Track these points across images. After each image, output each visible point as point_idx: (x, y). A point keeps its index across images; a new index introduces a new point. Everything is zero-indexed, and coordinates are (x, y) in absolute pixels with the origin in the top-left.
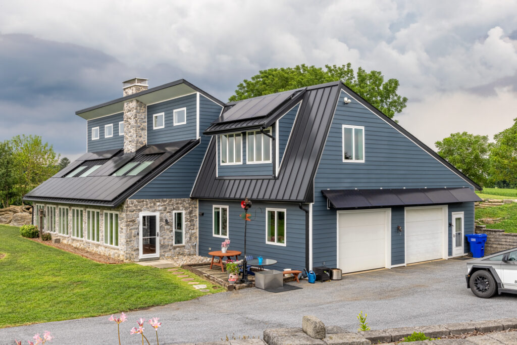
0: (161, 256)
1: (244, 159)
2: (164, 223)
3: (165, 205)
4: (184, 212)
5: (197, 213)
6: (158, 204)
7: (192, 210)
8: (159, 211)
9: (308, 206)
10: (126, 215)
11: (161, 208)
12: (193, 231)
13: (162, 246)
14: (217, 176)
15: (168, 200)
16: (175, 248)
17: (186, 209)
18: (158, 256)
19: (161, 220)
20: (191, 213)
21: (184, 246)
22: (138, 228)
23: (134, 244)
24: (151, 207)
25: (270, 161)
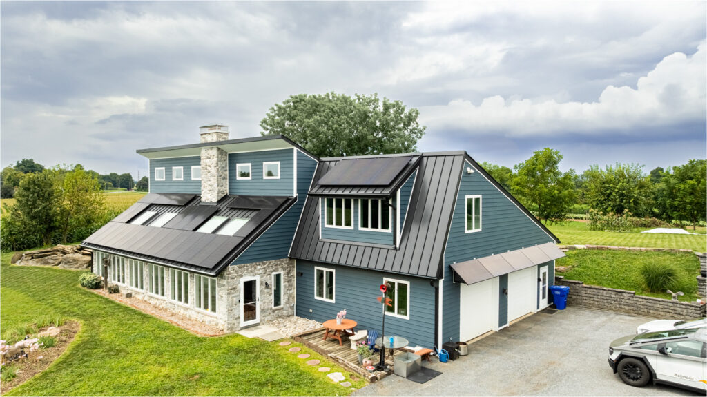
0: (261, 321)
1: (356, 225)
2: (264, 287)
3: (265, 268)
4: (282, 273)
5: (295, 272)
6: (259, 267)
7: (290, 270)
8: (259, 274)
9: (437, 282)
10: (228, 282)
11: (261, 271)
12: (291, 292)
13: (262, 311)
14: (320, 238)
15: (268, 262)
16: (274, 311)
17: (284, 269)
18: (258, 322)
19: (261, 284)
20: (289, 273)
21: (282, 309)
22: (239, 296)
23: (236, 313)
24: (251, 271)
25: (390, 230)
